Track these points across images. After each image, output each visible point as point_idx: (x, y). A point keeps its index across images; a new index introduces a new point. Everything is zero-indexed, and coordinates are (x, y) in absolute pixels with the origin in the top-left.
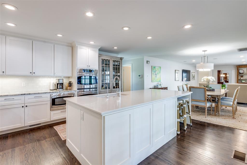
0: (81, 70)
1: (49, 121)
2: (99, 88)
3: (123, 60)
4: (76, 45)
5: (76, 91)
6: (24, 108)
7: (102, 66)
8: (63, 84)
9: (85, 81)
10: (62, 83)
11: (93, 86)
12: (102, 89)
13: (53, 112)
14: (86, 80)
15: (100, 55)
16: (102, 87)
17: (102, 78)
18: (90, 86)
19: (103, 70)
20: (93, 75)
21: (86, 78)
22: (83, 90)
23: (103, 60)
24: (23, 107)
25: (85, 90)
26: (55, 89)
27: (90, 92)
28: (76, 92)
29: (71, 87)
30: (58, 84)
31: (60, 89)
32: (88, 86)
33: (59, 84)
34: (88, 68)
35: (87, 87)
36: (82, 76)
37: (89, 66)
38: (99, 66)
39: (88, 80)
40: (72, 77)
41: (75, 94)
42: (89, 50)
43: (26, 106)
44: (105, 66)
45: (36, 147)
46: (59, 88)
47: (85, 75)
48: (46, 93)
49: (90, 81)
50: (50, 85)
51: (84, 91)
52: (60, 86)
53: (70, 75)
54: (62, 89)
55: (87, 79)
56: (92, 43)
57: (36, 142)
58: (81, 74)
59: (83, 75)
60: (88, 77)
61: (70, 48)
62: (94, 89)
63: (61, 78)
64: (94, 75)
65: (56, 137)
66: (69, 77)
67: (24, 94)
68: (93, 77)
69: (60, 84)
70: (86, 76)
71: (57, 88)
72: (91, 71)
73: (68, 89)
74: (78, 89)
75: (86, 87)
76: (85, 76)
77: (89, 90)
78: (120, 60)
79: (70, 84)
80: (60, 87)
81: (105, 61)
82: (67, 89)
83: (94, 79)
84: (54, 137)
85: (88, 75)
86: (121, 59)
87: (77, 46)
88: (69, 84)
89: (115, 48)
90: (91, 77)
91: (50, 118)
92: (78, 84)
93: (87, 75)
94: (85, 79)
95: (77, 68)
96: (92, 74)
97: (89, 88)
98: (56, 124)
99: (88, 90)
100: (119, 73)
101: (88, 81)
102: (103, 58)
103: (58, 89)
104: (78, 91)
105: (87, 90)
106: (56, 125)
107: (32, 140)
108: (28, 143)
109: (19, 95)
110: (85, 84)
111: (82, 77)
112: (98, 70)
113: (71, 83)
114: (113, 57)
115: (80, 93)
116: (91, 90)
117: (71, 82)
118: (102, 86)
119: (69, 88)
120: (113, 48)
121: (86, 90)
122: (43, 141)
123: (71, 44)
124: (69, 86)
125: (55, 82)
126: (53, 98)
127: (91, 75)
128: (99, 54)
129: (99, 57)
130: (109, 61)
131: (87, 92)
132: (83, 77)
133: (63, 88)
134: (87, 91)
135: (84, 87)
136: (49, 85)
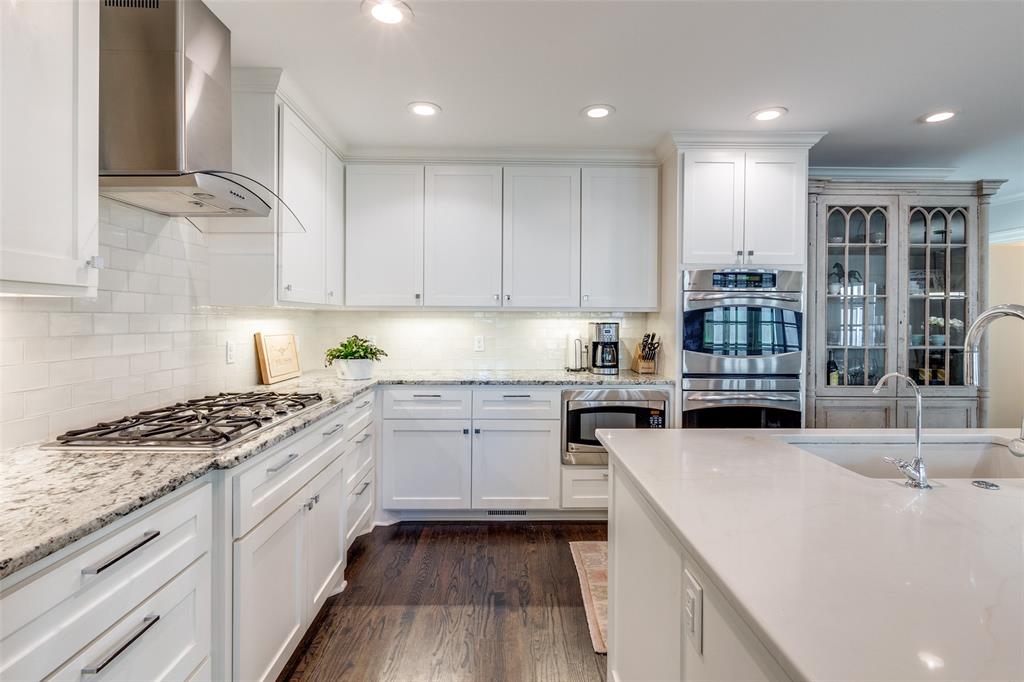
0: (703, 274)
1: (556, 506)
2: (808, 374)
3: (992, 200)
4: (680, 152)
5: (674, 385)
6: (469, 435)
7: (831, 251)
8: (616, 344)
9: (726, 334)
10: (614, 340)
11: (768, 365)
12: (828, 383)
13: (571, 473)
14: (733, 327)
15: (816, 188)
16: (829, 372)
17: (828, 318)
18: (752, 364)
19: (836, 274)
20: (768, 300)
21: (733, 318)
22: (716, 384)
23: (836, 215)
24: (466, 432)
25: (726, 383)
26: (585, 366)
27: (751, 396)
28: (678, 390)
29: (652, 364)
30: (595, 345)
31: (603, 367)
32: (742, 364)
33: (600, 348)
34: (744, 265)
35: (737, 365)
36: (711, 310)
37: (751, 253)
38: (813, 249)
39: (743, 329)
40: (658, 313)
41: (671, 398)
42: (751, 164)
43: (477, 431)
44: (852, 251)
45: (482, 637)
46: (599, 363)
47: (727, 302)
48: (544, 383)
49: (750, 335)
50: (567, 349)
51: (718, 390)
52: (603, 353)
53: (648, 303)
54: (613, 371)
55: (737, 322)
56: (768, 116)
57: (489, 607)
58: (701, 296)
59: (718, 303)
60: (742, 315)
61: (653, 174)
62: (773, 383)
63: (611, 317)
64: (774, 303)
65: (567, 608)
66: (646, 313)
67: (471, 383)
68: (766, 315)
69: (605, 345)
70: (733, 310)
71: (594, 365)
72: (757, 278)
73: (641, 371)
74: (685, 376)
75: (729, 364)
76: (726, 309)
77: (748, 384)
78: (972, 203)
79: (650, 349)
80: (603, 361)
81: (848, 217)
82: (634, 371)
83: (772, 322)
84: (562, 609)
85: (744, 301)
86: (979, 190)
87: (683, 155)
88: (645, 346)
89: (932, 119)
90: (754, 312)
91: (558, 495)
92: (685, 347)
93: (737, 301)
94: (726, 322)
95: (679, 267)
96: (767, 295)
97: (746, 372)
98: (583, 527)
99: (743, 383)
100: (960, 284)
101: (739, 335)
102: (839, 201)
103: (595, 370)
104: (687, 383)
105: (735, 381)
106: (582, 532)
107: (480, 587)
108: (463, 603)
109: (453, 383)
110: (726, 353)
111: (707, 315)
112: (800, 273)
113: (652, 344)
114: (911, 186)
115: (698, 396)
116: (758, 383)
117: (654, 336)
118: (831, 366)
119: (642, 365)
120: (921, 120)
121: (731, 383)
122: (514, 615)
123: (654, 151)
124: (645, 358)
125: (587, 337)
126: (570, 409)
127: (759, 302)
128: (809, 180)
129: (813, 198)
130: (880, 216)
131: (736, 395)
132: (718, 315)
133: (616, 366)
134: (735, 388)
135: (720, 363)
136: (564, 347)
